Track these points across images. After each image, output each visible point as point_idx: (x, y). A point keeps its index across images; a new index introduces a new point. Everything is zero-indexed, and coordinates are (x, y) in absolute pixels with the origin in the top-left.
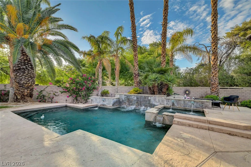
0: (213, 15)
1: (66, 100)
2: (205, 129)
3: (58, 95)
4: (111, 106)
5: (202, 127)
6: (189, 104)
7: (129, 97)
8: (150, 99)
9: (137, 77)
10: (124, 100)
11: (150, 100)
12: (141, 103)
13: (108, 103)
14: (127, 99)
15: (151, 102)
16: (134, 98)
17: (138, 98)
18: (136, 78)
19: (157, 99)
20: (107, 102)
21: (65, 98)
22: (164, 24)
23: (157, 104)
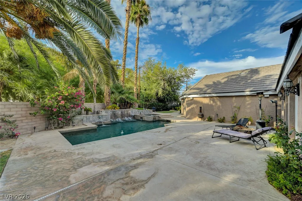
4: (109, 121)
6: (146, 112)
7: (114, 112)
8: (130, 112)
14: (113, 114)
15: (130, 114)
17: (122, 112)
20: (104, 119)
23: (133, 114)
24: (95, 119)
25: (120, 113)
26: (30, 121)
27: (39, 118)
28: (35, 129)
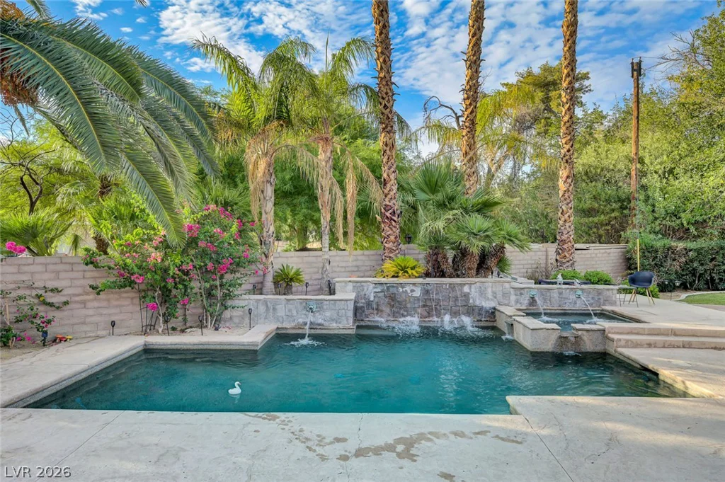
0: (569, 64)
1: (113, 324)
2: (678, 347)
3: (66, 303)
4: (347, 326)
5: (673, 343)
6: (571, 297)
7: (391, 289)
8: (468, 291)
9: (395, 218)
10: (372, 299)
11: (467, 296)
12: (438, 307)
13: (335, 316)
14: (385, 296)
15: (471, 301)
16: (412, 291)
17: (427, 292)
18: (394, 223)
19: (489, 290)
20: (328, 314)
21: (101, 315)
22: (475, 61)
23: (488, 305)
24: (295, 313)
25: (418, 292)
26: (104, 304)
27: (129, 297)
28: (113, 326)
